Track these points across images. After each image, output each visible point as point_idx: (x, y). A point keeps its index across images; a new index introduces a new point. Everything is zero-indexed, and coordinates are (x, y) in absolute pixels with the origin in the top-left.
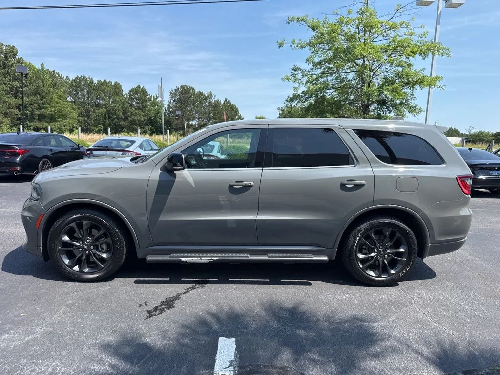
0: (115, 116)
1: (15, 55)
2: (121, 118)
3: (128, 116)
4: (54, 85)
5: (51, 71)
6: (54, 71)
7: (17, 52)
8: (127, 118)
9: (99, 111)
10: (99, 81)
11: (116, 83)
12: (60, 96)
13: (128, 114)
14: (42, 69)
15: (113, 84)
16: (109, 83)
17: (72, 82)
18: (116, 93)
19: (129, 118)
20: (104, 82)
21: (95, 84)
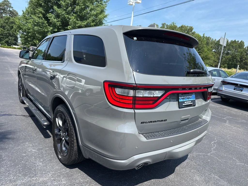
0: (235, 60)
1: (192, 30)
2: (239, 61)
3: (243, 60)
4: (207, 44)
5: (208, 37)
6: (209, 37)
7: (193, 29)
8: (242, 61)
9: (227, 57)
10: (231, 41)
11: (241, 41)
12: (209, 49)
13: (243, 58)
14: (203, 36)
15: (239, 42)
16: (237, 42)
17: (217, 42)
18: (240, 47)
19: (243, 61)
20: (234, 41)
21: (229, 42)
